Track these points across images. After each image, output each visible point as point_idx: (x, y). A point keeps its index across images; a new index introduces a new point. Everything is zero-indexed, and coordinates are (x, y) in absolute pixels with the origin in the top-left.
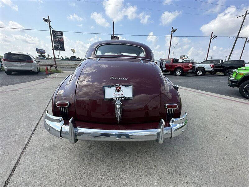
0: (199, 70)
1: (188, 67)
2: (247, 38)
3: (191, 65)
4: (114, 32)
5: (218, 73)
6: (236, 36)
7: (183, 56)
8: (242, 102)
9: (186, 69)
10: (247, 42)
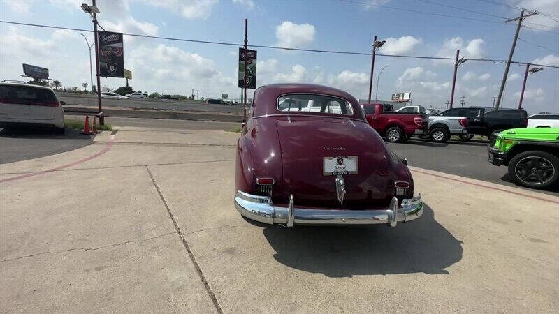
0: (438, 131)
1: (412, 123)
2: (529, 65)
3: (419, 120)
4: (246, 41)
5: (476, 137)
6: (507, 60)
7: (399, 95)
8: (513, 193)
9: (408, 127)
10: (529, 73)
